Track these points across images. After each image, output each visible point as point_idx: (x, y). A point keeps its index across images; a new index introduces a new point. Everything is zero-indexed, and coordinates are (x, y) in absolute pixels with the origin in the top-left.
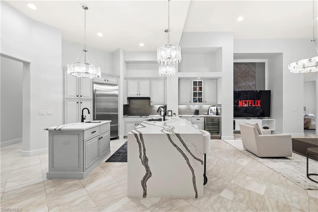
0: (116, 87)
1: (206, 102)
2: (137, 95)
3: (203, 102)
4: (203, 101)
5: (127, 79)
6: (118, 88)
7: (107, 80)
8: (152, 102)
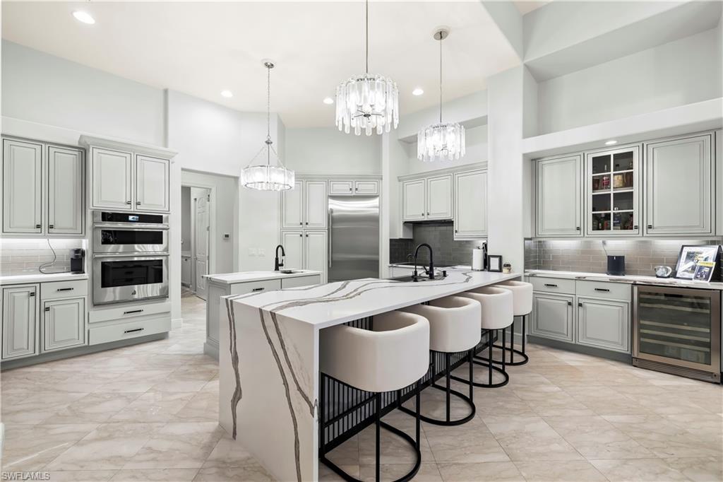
0: (375, 202)
1: (650, 227)
2: (423, 215)
3: (636, 227)
4: (635, 223)
5: (403, 180)
6: (378, 204)
7: (354, 189)
8: (456, 231)
